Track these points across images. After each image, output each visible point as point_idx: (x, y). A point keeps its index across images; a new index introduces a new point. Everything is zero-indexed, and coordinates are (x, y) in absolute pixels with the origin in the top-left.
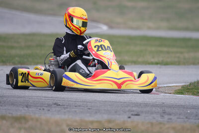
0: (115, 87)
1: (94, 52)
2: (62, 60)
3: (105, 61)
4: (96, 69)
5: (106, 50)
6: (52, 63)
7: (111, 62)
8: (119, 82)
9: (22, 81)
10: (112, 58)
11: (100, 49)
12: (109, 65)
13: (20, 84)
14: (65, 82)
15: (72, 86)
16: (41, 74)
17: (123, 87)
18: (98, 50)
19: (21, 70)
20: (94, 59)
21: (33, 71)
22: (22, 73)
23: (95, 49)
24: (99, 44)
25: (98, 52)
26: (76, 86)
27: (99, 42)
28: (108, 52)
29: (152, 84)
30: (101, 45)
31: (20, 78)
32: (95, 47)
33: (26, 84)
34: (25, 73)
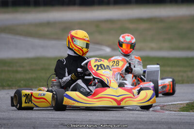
0: (115, 104)
1: (94, 71)
2: (64, 82)
3: (105, 79)
4: (96, 88)
5: (105, 69)
6: (55, 83)
7: (110, 80)
8: (119, 99)
9: (26, 103)
10: (111, 76)
11: (100, 68)
12: (108, 83)
13: (24, 105)
14: (66, 101)
15: (73, 105)
16: (44, 95)
17: (123, 104)
18: (97, 69)
19: (24, 92)
20: (94, 79)
21: (36, 92)
22: (26, 94)
23: (95, 69)
24: (99, 63)
25: (98, 71)
26: (77, 104)
27: (99, 61)
28: (107, 70)
29: (151, 100)
30: (101, 65)
31: (24, 99)
32: (95, 66)
33: (30, 105)
34: (29, 94)
